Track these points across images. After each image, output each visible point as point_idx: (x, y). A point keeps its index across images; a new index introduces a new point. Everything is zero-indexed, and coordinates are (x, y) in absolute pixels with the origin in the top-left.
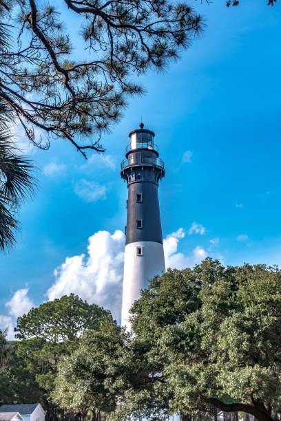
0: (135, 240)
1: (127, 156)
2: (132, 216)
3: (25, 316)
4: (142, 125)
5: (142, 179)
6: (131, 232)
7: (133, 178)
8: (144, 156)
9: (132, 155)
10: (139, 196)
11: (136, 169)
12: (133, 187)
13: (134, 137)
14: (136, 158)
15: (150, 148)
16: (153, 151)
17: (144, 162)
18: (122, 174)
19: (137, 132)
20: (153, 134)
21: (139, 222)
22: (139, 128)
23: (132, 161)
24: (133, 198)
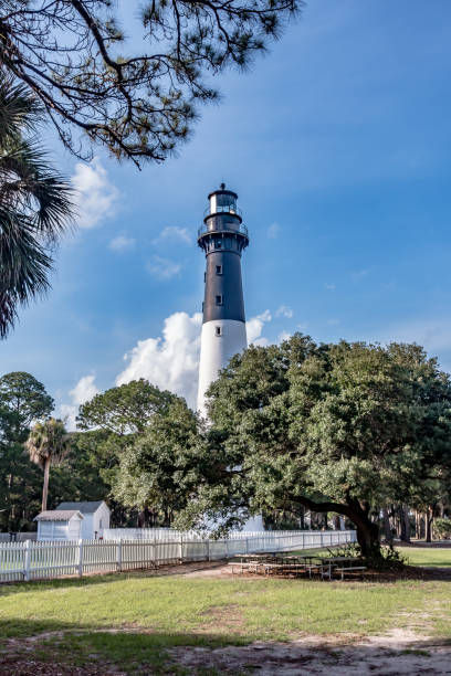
0: (214, 319)
1: (205, 221)
2: (210, 291)
3: (87, 404)
4: (223, 186)
5: (222, 248)
6: (209, 309)
7: (212, 247)
8: (225, 222)
9: (211, 221)
10: (218, 268)
11: (216, 236)
12: (212, 258)
13: (214, 199)
14: (216, 224)
15: (232, 212)
16: (235, 216)
17: (225, 228)
18: (199, 242)
19: (217, 193)
20: (235, 196)
21: (218, 298)
22: (220, 189)
23: (211, 227)
24: (212, 270)
